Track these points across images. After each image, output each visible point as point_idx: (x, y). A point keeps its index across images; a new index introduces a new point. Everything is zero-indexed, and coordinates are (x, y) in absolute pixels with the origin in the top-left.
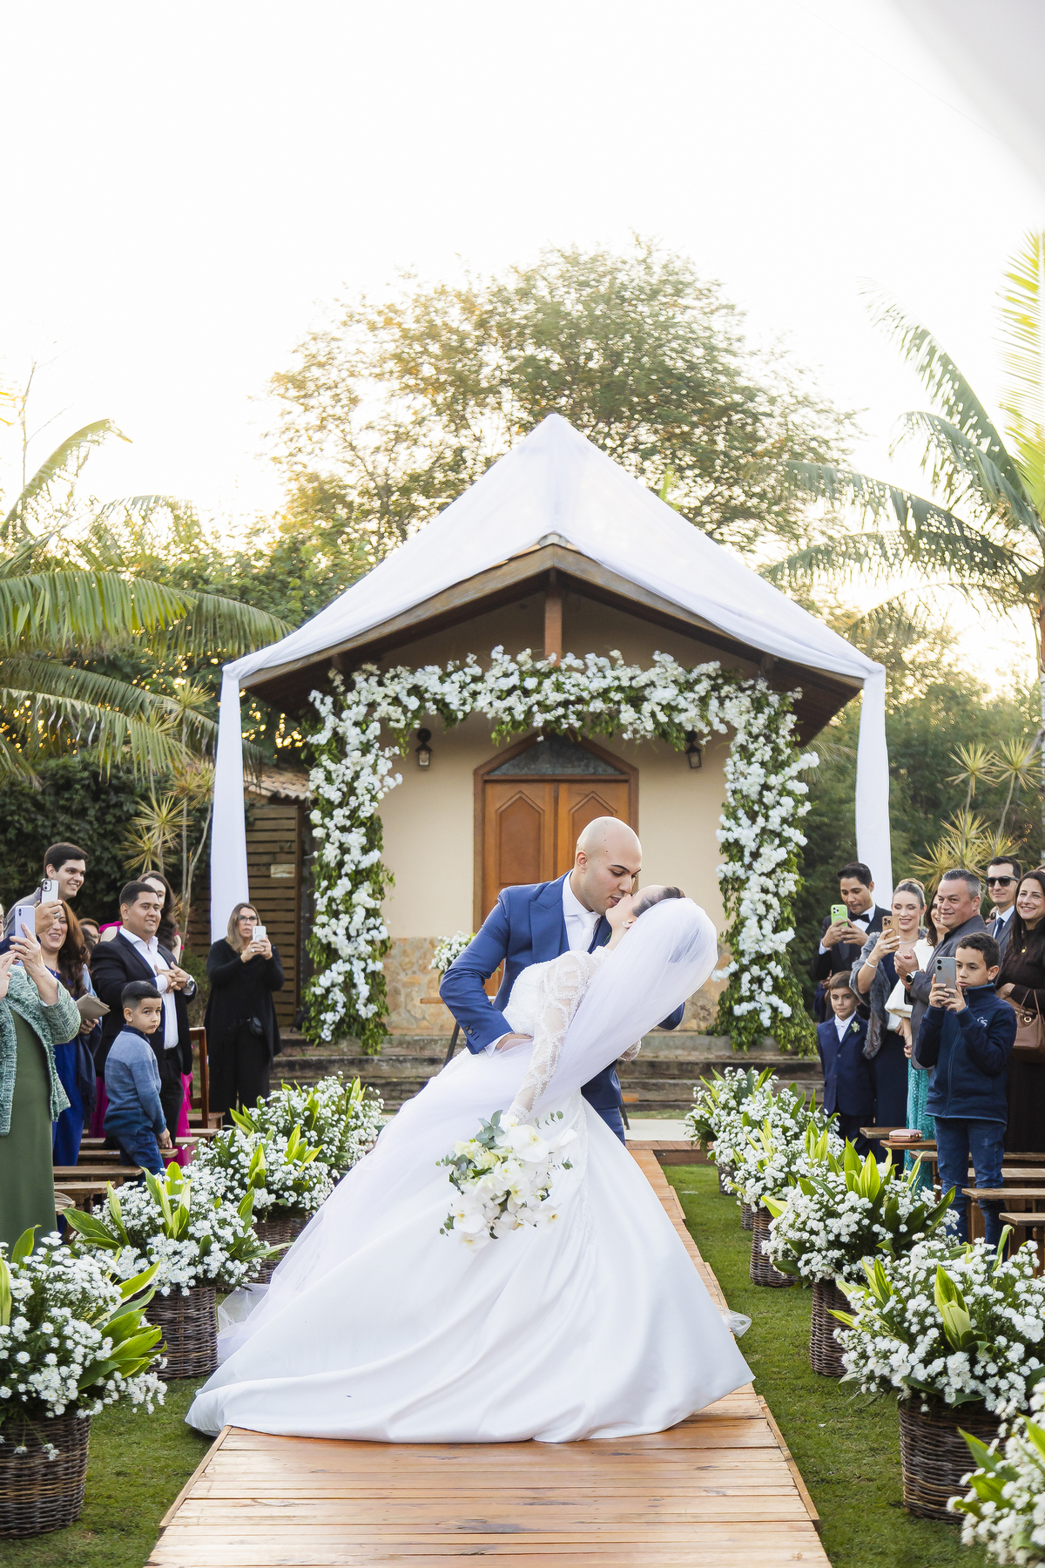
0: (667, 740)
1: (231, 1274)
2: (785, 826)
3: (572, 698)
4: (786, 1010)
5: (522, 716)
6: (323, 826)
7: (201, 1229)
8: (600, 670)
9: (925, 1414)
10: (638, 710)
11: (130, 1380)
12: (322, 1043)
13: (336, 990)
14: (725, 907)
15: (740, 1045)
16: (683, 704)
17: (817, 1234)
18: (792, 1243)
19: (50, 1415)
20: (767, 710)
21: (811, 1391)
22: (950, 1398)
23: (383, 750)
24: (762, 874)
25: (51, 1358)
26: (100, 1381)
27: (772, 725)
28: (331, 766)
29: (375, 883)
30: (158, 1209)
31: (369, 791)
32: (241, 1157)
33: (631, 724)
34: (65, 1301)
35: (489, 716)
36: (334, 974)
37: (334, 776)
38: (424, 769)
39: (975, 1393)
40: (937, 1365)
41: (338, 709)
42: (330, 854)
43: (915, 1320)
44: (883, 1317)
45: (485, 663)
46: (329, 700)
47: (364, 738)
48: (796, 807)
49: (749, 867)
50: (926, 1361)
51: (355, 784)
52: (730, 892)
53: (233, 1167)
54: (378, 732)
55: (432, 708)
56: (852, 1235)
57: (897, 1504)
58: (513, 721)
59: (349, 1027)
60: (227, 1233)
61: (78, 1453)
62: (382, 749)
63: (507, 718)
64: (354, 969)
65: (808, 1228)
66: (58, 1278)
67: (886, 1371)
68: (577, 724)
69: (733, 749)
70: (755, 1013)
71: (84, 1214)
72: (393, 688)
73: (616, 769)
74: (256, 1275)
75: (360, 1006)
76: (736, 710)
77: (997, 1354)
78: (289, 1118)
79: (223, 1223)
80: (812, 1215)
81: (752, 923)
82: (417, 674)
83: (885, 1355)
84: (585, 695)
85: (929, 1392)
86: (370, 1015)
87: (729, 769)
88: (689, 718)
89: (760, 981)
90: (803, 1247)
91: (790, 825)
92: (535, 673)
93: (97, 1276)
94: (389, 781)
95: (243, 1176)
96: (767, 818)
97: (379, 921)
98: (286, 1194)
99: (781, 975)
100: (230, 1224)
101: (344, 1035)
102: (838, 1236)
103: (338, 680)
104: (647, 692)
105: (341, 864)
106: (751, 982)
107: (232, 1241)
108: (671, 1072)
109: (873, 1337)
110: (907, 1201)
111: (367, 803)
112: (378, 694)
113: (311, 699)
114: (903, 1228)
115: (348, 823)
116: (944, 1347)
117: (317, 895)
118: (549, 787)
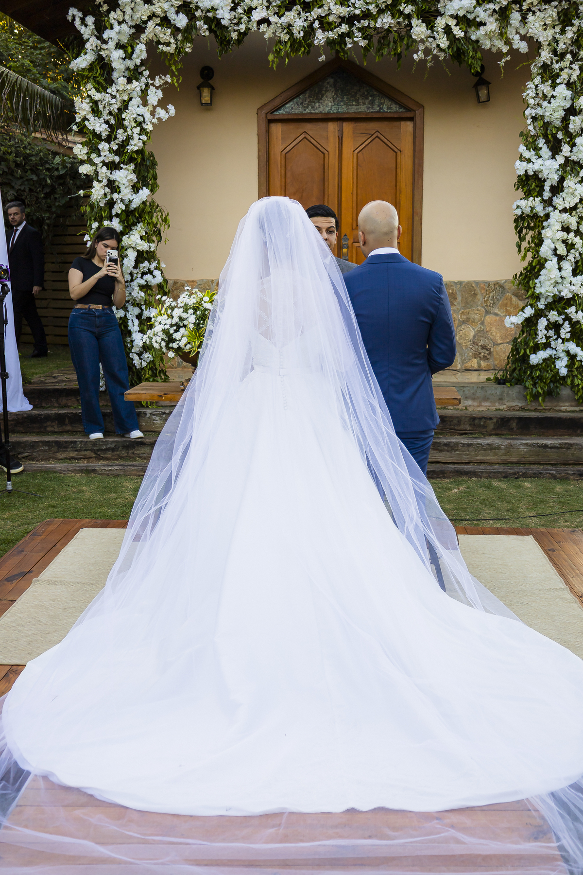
0: (460, 60)
3: (357, 12)
5: (302, 34)
6: (90, 162)
10: (430, 26)
14: (519, 247)
15: (536, 397)
23: (153, 79)
24: (565, 210)
28: (97, 96)
29: (148, 224)
31: (138, 123)
33: (422, 41)
37: (101, 107)
38: (208, 107)
42: (98, 191)
46: (90, 20)
47: (129, 63)
49: (549, 203)
51: (123, 116)
52: (524, 231)
54: (144, 56)
55: (203, 27)
58: (293, 40)
62: (152, 77)
63: (285, 37)
64: (129, 316)
69: (534, 70)
70: (550, 362)
73: (401, 105)
76: (541, 24)
81: (552, 264)
84: (372, 9)
86: (144, 364)
87: (531, 93)
88: (487, 34)
89: (556, 327)
94: (161, 113)
97: (154, 264)
105: (111, 204)
106: (547, 328)
108: (462, 427)
112: (145, 13)
113: (70, 18)
115: (117, 159)
118: (332, 127)
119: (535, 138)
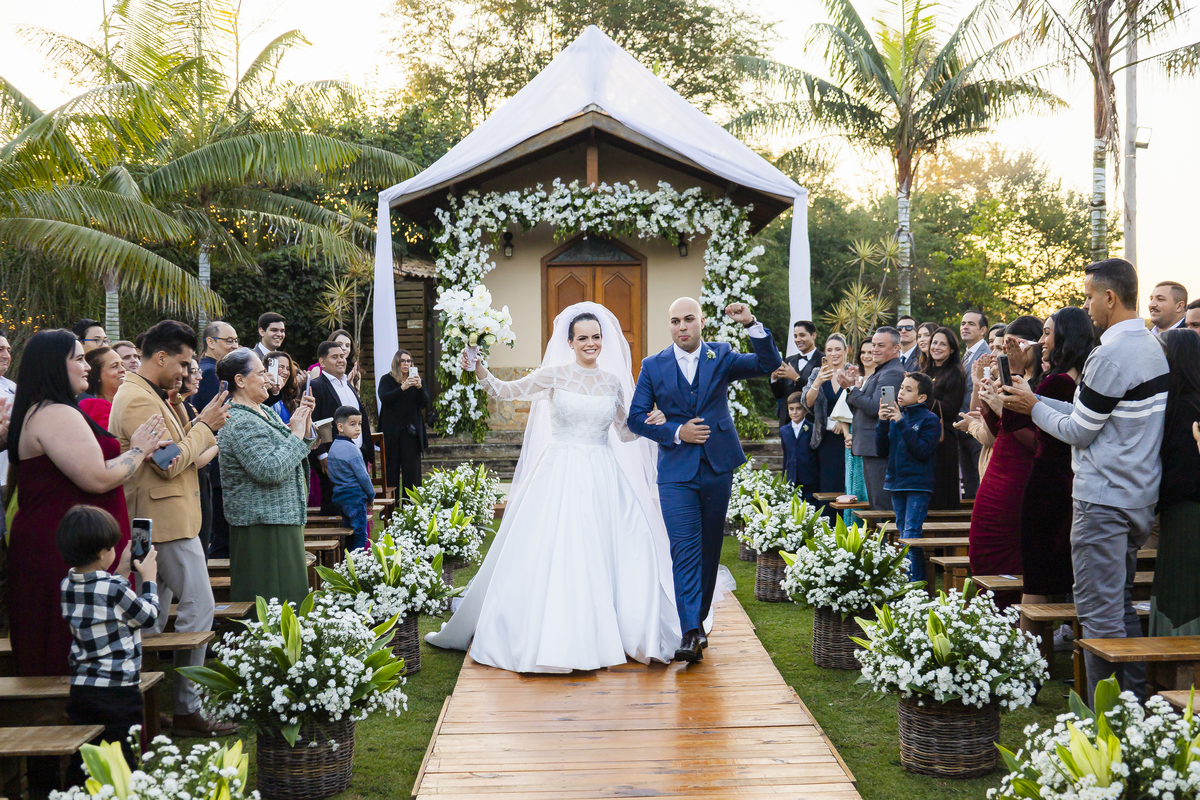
0: (666, 238)
1: (429, 608)
2: (743, 294)
3: (605, 212)
4: (744, 411)
5: (573, 224)
7: (410, 579)
8: (623, 193)
9: (921, 707)
10: (648, 219)
11: (384, 695)
12: (447, 436)
13: (456, 402)
16: (677, 215)
17: (819, 576)
18: (802, 582)
19: (332, 720)
20: (731, 219)
21: (817, 679)
22: (939, 697)
24: (729, 324)
25: (332, 683)
26: (365, 697)
27: (735, 228)
28: (450, 257)
30: (380, 566)
31: (474, 273)
32: (421, 523)
33: (643, 228)
34: (336, 642)
35: (552, 224)
36: (454, 392)
37: (451, 264)
38: (509, 258)
39: (955, 693)
40: (930, 675)
41: (454, 220)
43: (914, 645)
44: (889, 642)
45: (549, 189)
46: (447, 214)
47: (470, 239)
48: (750, 281)
49: (720, 320)
50: (922, 672)
51: (465, 269)
53: (416, 530)
54: (480, 235)
55: (514, 219)
56: (843, 577)
57: (897, 763)
58: (567, 227)
59: (464, 425)
60: (426, 582)
61: (349, 742)
62: (482, 246)
63: (563, 225)
64: (467, 389)
65: (812, 572)
66: (331, 626)
67: (894, 679)
68: (609, 229)
69: (709, 244)
71: (330, 570)
72: (489, 206)
73: (633, 257)
74: (445, 608)
75: (471, 412)
76: (711, 219)
77: (969, 668)
78: (443, 493)
79: (423, 574)
80: (816, 564)
82: (505, 197)
83: (894, 669)
84: (614, 209)
85: (924, 694)
86: (478, 418)
87: (707, 257)
88: (681, 224)
90: (809, 585)
91: (746, 292)
92: (581, 195)
93: (359, 625)
94: (487, 267)
95: (423, 536)
96: (731, 288)
98: (452, 548)
99: (742, 389)
100: (428, 575)
101: (461, 430)
102: (833, 577)
103: (453, 201)
104: (653, 208)
107: (429, 587)
109: (884, 656)
110: (878, 553)
111: (473, 281)
112: (480, 210)
113: (436, 214)
114: (876, 572)
116: (934, 663)
117: (442, 341)
118: (589, 270)
119: (711, 283)
